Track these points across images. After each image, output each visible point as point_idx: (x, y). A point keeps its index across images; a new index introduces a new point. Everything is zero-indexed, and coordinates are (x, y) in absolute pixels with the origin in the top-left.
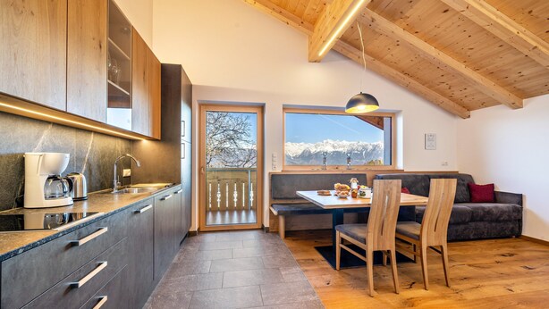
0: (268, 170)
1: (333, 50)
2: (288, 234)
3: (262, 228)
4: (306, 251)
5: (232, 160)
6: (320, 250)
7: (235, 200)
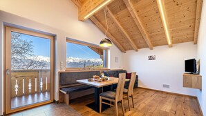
0: (58, 70)
1: (89, 19)
2: (71, 102)
3: (54, 102)
4: (83, 108)
5: (18, 65)
6: (89, 106)
7: (30, 88)
